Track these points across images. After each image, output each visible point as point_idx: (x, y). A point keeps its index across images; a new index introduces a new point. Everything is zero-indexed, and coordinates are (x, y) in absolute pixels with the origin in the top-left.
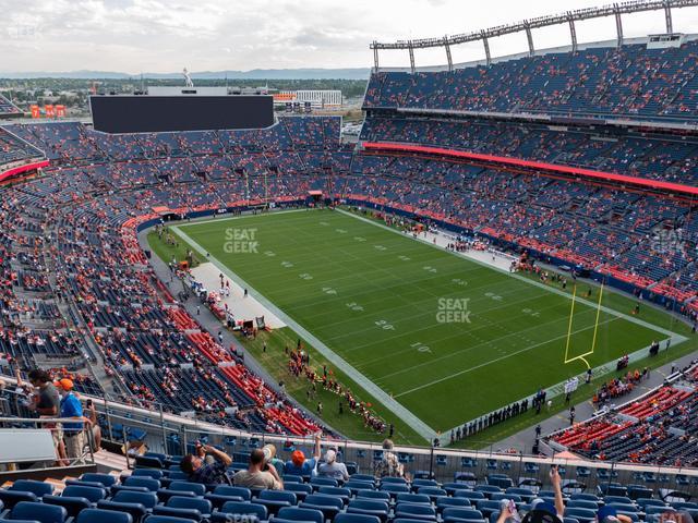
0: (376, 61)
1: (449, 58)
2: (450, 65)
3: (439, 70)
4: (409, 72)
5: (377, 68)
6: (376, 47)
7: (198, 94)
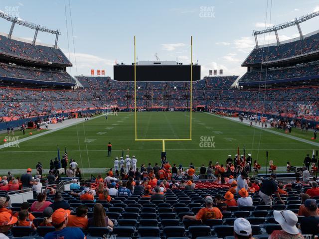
0: (257, 42)
1: (300, 32)
2: (301, 36)
3: (295, 41)
4: (276, 45)
5: (257, 46)
6: (256, 34)
7: (161, 64)
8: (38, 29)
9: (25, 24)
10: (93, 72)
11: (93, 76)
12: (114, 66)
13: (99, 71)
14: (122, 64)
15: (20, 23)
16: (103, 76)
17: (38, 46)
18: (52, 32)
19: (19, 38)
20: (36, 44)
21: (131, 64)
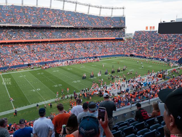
8: (112, 9)
9: (106, 8)
10: (147, 28)
11: (147, 30)
12: (159, 24)
13: (151, 27)
14: (164, 22)
15: (103, 8)
16: (154, 30)
17: (114, 17)
18: (120, 8)
19: (104, 15)
20: (113, 17)
21: (170, 22)
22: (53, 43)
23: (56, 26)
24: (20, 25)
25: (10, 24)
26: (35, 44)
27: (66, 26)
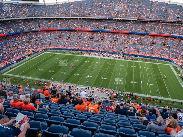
22: (113, 34)
23: (119, 19)
24: (90, 18)
25: (84, 17)
26: (98, 33)
27: (129, 19)
